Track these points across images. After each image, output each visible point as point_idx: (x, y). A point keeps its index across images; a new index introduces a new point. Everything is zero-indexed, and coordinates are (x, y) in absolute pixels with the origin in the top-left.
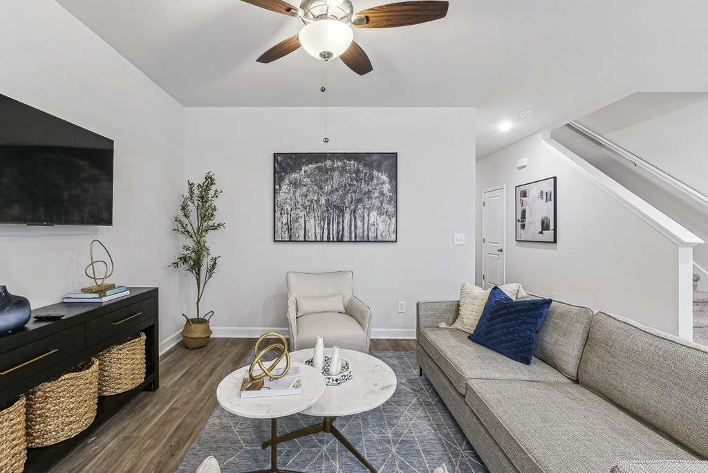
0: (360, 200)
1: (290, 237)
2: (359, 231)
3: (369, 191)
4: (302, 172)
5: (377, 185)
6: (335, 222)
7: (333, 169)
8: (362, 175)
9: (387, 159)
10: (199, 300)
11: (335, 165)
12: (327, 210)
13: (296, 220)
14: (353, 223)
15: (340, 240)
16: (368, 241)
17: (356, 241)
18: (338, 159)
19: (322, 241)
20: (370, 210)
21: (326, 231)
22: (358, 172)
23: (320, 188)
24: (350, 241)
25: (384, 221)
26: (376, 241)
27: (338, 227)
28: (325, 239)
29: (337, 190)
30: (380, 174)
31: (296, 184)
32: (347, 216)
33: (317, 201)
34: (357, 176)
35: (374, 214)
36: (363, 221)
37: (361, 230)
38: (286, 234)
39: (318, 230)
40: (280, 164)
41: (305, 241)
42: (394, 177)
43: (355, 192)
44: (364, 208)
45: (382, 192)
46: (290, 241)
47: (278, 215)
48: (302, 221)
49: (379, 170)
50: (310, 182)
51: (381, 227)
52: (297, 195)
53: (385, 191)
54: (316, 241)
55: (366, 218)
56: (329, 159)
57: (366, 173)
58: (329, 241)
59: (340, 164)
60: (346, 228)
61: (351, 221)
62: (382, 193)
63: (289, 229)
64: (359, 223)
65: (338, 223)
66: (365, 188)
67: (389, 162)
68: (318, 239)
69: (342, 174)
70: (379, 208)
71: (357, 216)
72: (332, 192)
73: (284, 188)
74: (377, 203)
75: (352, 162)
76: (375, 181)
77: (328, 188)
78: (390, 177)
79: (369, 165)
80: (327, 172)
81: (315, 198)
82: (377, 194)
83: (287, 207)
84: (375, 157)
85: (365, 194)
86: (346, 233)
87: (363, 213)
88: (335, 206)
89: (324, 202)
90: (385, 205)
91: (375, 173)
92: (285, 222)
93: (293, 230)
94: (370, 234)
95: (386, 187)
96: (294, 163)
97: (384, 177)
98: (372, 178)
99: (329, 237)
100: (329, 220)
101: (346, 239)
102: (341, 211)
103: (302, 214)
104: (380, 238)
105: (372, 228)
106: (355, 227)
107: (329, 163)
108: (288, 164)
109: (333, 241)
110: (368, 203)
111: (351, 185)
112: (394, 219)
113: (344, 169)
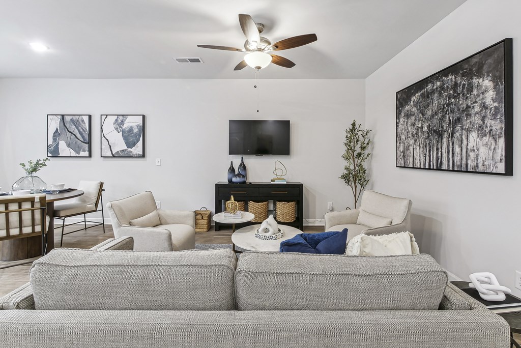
0: (459, 120)
1: (405, 163)
2: (457, 159)
3: (468, 107)
4: (412, 103)
5: (478, 96)
6: (435, 149)
7: (433, 92)
8: (459, 89)
9: (490, 55)
10: (356, 202)
11: (435, 87)
12: (429, 136)
13: (407, 148)
14: (451, 149)
15: (439, 169)
16: (467, 172)
17: (453, 171)
18: (437, 79)
19: (425, 169)
20: (469, 131)
21: (428, 158)
22: (455, 86)
23: (424, 115)
24: (448, 170)
25: (486, 144)
27: (437, 153)
28: (427, 167)
29: (436, 113)
30: (481, 80)
31: (408, 116)
32: (445, 141)
33: (422, 128)
34: (455, 91)
35: (473, 136)
36: (461, 146)
37: (459, 158)
38: (402, 161)
39: (422, 158)
40: (400, 100)
41: (413, 167)
43: (452, 112)
44: (462, 129)
45: (484, 103)
46: (405, 167)
47: (398, 144)
48: (411, 148)
49: (480, 75)
50: (416, 111)
51: (483, 152)
52: (409, 125)
53: (491, 102)
54: (420, 168)
55: (465, 142)
56: (430, 82)
57: (464, 85)
58: (430, 169)
59: (438, 83)
60: (444, 155)
61: (448, 146)
62: (484, 106)
63: (404, 156)
64: (457, 149)
65: (437, 149)
66: (463, 103)
68: (422, 167)
69: (440, 94)
70: (480, 128)
71: (455, 140)
72: (433, 116)
73: (402, 120)
74: (477, 120)
75: (450, 77)
76: (475, 92)
77: (429, 113)
78: (495, 79)
79: (470, 74)
80: (428, 97)
81: (420, 126)
82: (477, 109)
83: (403, 137)
84: (474, 60)
85: (463, 111)
86: (444, 161)
87: (461, 135)
88: (435, 131)
89: (426, 128)
90: (489, 122)
91: (475, 81)
92: (402, 151)
93: (406, 157)
94: (469, 162)
95: (492, 96)
96: (407, 96)
97: (487, 83)
98: (470, 90)
99: (430, 165)
100: (430, 147)
101: (444, 167)
102: (440, 136)
103: (412, 142)
104: (481, 169)
105: (472, 155)
106: (453, 154)
107: (430, 86)
108: (404, 99)
109: (433, 169)
110: (467, 124)
111: (448, 105)
112: (502, 142)
113: (442, 88)
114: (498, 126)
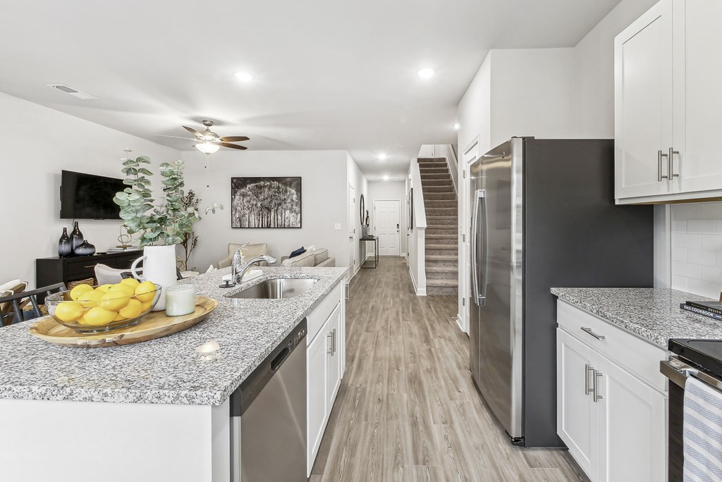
0: (280, 204)
1: (241, 225)
2: (280, 222)
3: (285, 199)
4: (247, 188)
5: (290, 195)
6: (266, 217)
7: (264, 186)
8: (281, 190)
9: (295, 181)
10: (187, 260)
11: (266, 184)
12: (261, 210)
13: (244, 215)
15: (269, 227)
16: (285, 228)
17: (277, 228)
18: (267, 181)
19: (258, 228)
20: (285, 210)
21: (261, 222)
22: (278, 188)
23: (257, 197)
24: (275, 228)
25: (294, 216)
26: (289, 228)
27: (267, 219)
28: (260, 226)
29: (266, 198)
30: (291, 189)
31: (244, 195)
32: (272, 213)
33: (256, 205)
34: (278, 190)
35: (287, 212)
36: (281, 216)
38: (239, 224)
39: (256, 222)
40: (235, 184)
41: (249, 228)
42: (299, 191)
43: (277, 199)
44: (282, 209)
46: (241, 228)
47: (234, 213)
48: (247, 216)
49: (290, 187)
50: (251, 194)
51: (292, 219)
52: (245, 201)
53: (294, 199)
54: (255, 228)
55: (283, 214)
56: (262, 181)
57: (283, 189)
58: (262, 227)
59: (268, 183)
60: (272, 220)
61: (275, 216)
62: (292, 200)
63: (240, 221)
64: (280, 218)
65: (268, 217)
66: (282, 197)
67: (296, 183)
69: (269, 189)
70: (290, 209)
71: (278, 213)
72: (264, 199)
73: (237, 197)
74: (289, 206)
75: (275, 183)
76: (288, 193)
77: (261, 197)
78: (297, 191)
79: (285, 184)
80: (261, 188)
81: (255, 203)
82: (289, 201)
83: (239, 208)
84: (289, 180)
85: (283, 200)
86: (272, 223)
87: (282, 211)
88: (266, 208)
89: (259, 205)
90: (294, 207)
91: (288, 189)
92: (238, 217)
93: (243, 221)
94: (286, 223)
95: (295, 197)
96: (243, 183)
97: (293, 191)
98: (286, 191)
99: (262, 225)
100: (262, 215)
101: (272, 226)
102: (269, 210)
103: (247, 212)
104: (291, 226)
105: (287, 220)
106: (277, 219)
107: (262, 183)
108: (239, 184)
109: (265, 228)
110: (284, 206)
111: (274, 196)
112: (299, 215)
113: (270, 186)
114: (298, 209)
